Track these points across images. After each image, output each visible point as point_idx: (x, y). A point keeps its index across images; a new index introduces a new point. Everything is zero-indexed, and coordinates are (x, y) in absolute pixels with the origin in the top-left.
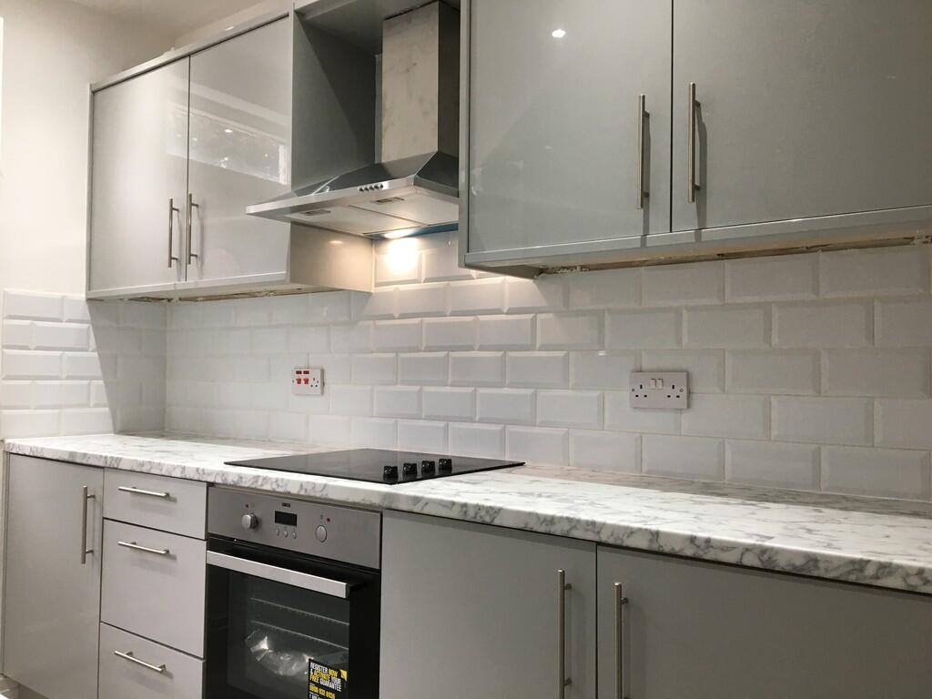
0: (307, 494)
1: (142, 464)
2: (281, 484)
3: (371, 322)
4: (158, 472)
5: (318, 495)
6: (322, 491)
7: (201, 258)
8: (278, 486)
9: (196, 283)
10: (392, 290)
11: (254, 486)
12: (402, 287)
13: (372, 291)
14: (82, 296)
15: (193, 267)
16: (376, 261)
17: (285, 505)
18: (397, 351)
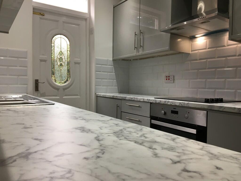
0: (182, 105)
1: (132, 98)
2: (173, 103)
3: (189, 62)
4: (136, 100)
5: (186, 106)
6: (187, 105)
7: (143, 47)
8: (172, 103)
9: (142, 53)
10: (197, 52)
11: (165, 103)
12: (200, 51)
13: (190, 53)
14: (111, 59)
15: (141, 50)
16: (191, 44)
17: (174, 108)
18: (198, 69)
